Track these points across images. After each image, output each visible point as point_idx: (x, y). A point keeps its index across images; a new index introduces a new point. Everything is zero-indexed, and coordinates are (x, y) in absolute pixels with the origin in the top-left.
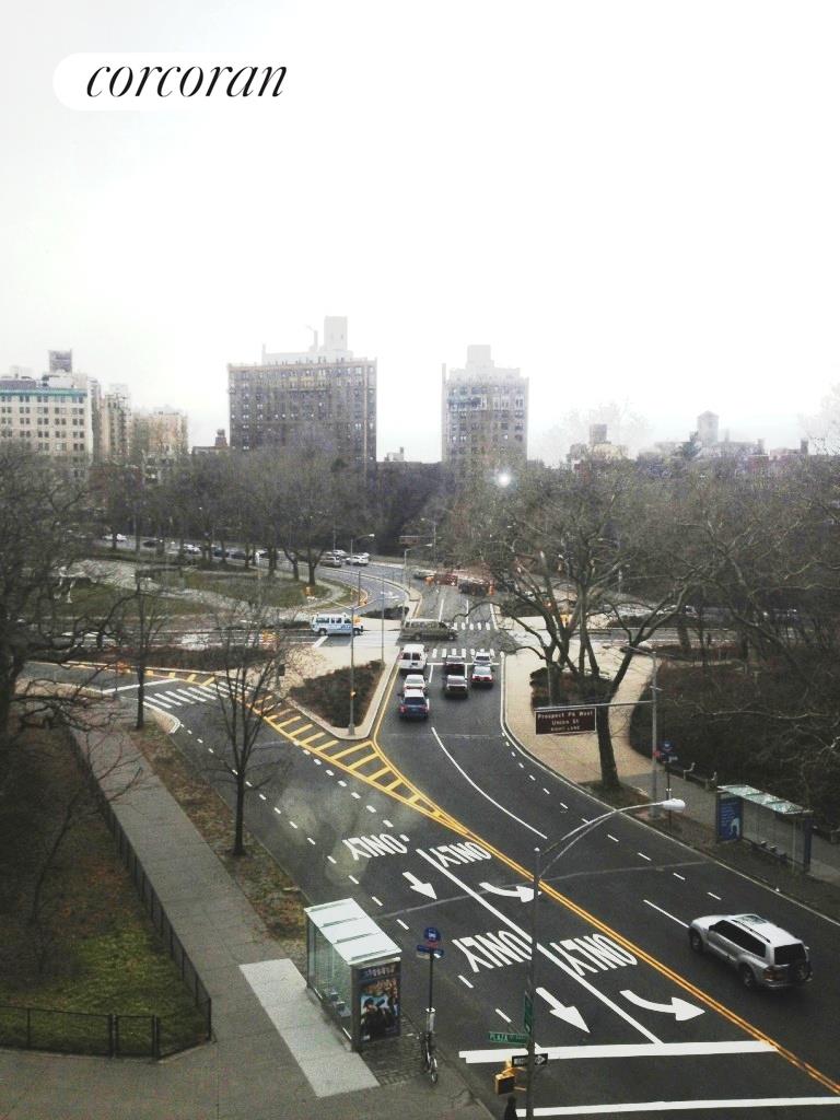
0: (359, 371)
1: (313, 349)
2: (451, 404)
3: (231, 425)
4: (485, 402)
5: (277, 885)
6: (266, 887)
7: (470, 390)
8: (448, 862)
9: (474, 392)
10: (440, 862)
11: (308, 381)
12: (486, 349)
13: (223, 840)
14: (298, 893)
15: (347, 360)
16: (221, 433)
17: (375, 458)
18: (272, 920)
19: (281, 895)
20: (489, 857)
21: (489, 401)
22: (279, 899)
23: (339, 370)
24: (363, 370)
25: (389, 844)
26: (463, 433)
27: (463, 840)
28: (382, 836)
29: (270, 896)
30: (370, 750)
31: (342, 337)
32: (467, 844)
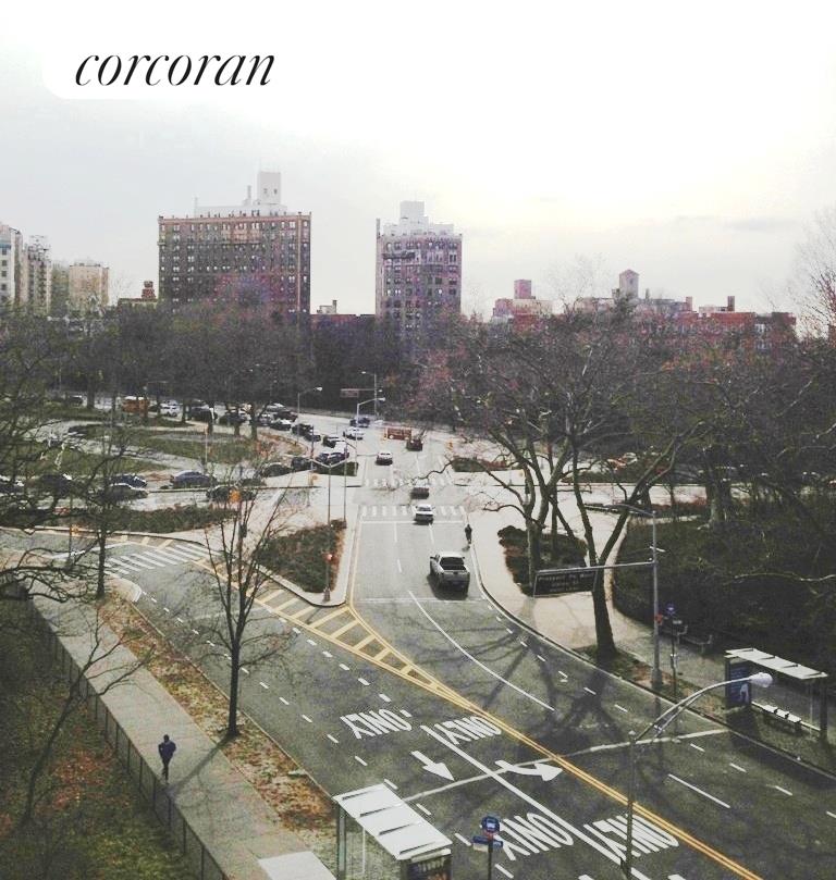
0: (293, 225)
1: (246, 202)
2: (385, 257)
3: (160, 277)
4: (419, 256)
5: (279, 767)
6: (268, 771)
7: (403, 246)
8: (458, 739)
9: (409, 248)
10: (449, 740)
11: (241, 235)
12: (419, 206)
13: (213, 719)
14: (305, 776)
15: (281, 214)
16: (149, 285)
17: (308, 310)
18: (282, 808)
19: (287, 780)
20: (499, 732)
21: (424, 256)
22: (285, 783)
23: (272, 224)
24: (297, 224)
25: (390, 719)
26: (398, 286)
27: (468, 714)
28: (381, 711)
29: (275, 781)
30: (349, 617)
31: (276, 191)
32: (473, 718)
